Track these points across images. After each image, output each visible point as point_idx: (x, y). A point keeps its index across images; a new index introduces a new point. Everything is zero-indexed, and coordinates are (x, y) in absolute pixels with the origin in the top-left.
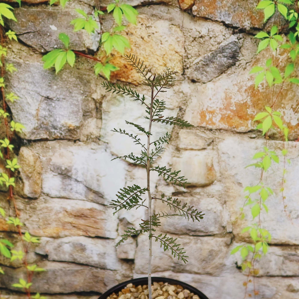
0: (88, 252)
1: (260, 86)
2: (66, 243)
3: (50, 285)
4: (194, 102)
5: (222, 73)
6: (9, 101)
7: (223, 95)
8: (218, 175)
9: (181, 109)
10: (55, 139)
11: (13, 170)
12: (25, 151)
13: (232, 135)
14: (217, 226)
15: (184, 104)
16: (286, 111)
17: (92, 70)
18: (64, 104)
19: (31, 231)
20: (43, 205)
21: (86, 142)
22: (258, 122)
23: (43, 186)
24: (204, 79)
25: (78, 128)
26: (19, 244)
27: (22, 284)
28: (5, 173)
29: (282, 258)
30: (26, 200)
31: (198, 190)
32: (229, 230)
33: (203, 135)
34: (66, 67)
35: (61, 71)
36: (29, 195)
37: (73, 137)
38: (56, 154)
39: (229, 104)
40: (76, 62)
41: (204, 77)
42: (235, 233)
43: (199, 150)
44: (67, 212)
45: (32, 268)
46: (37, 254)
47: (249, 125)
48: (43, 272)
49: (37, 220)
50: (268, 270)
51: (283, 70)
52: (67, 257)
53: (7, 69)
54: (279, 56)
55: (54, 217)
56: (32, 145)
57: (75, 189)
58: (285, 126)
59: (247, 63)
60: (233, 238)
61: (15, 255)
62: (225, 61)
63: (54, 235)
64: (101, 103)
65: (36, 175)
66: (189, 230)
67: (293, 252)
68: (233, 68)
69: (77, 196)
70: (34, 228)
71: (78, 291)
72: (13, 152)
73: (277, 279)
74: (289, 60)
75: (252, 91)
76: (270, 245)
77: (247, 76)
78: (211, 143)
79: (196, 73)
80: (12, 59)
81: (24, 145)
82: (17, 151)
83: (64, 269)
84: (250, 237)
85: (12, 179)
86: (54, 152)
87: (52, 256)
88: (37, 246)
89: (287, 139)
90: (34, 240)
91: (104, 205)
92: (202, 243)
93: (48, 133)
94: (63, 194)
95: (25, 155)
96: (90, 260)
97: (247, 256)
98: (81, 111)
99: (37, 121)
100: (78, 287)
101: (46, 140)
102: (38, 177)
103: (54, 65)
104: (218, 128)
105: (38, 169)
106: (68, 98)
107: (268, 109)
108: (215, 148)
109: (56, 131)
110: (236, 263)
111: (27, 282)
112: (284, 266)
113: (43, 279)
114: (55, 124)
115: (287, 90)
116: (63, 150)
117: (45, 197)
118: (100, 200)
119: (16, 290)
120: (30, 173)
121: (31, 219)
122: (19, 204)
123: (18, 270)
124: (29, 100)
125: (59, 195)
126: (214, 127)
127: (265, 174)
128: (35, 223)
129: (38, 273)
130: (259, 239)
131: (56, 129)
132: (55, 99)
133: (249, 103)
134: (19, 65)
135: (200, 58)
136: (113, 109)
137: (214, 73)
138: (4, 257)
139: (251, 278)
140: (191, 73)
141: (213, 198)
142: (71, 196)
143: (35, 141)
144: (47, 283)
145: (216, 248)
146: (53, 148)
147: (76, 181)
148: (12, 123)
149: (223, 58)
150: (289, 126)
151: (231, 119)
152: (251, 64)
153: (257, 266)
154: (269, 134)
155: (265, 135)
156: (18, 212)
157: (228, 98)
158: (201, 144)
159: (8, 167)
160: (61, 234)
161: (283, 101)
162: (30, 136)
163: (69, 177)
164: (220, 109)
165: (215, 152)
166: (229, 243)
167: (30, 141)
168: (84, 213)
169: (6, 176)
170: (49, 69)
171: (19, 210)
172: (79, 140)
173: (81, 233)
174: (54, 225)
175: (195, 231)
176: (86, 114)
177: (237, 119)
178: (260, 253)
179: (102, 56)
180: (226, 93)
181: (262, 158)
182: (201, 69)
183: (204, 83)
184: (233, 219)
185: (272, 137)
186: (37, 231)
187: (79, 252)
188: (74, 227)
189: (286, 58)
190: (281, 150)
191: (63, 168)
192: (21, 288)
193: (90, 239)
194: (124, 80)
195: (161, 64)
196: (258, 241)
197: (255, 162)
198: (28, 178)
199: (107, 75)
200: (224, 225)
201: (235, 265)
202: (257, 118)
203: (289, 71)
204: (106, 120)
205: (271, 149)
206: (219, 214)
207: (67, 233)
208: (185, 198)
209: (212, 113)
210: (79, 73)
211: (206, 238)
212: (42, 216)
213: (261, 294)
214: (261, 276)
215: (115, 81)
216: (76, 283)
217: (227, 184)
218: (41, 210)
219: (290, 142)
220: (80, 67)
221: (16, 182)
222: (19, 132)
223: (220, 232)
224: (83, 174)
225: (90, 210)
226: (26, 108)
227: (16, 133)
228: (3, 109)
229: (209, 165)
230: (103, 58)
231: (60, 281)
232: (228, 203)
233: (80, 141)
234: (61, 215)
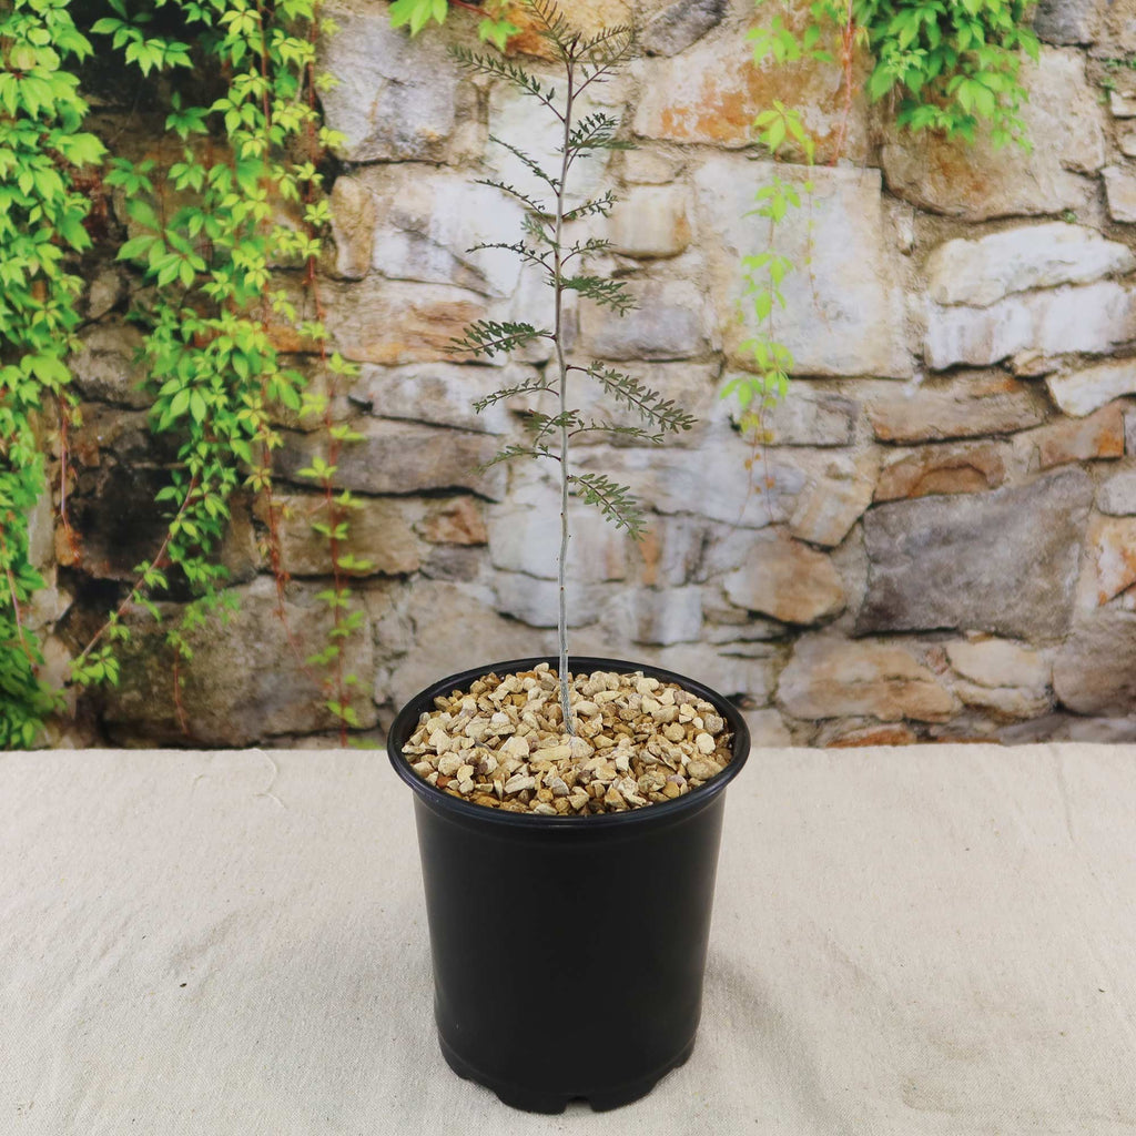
0: (450, 398)
1: (763, 62)
2: (410, 378)
3: (371, 473)
4: (651, 93)
5: (698, 39)
6: (321, 89)
7: (700, 79)
8: (695, 233)
9: (628, 106)
10: (402, 161)
11: (318, 223)
12: (344, 185)
13: (719, 154)
14: (695, 339)
15: (635, 97)
16: (808, 109)
17: (474, 31)
18: (423, 93)
19: (344, 350)
20: (372, 295)
21: (457, 168)
22: (762, 129)
23: (376, 254)
24: (668, 50)
25: (445, 139)
26: (319, 379)
27: (318, 468)
28: (303, 231)
29: (814, 407)
30: (340, 284)
31: (658, 265)
32: (716, 346)
33: (667, 155)
34: (430, 25)
35: (422, 31)
36: (348, 274)
37: (435, 158)
38: (403, 191)
39: (711, 96)
40: (448, 16)
41: (669, 47)
42: (727, 351)
43: (661, 184)
44: (415, 310)
45: (339, 432)
46: (352, 402)
47: (747, 135)
48: (360, 442)
49: (358, 325)
50: (790, 434)
51: (800, 36)
52: (408, 410)
53: (322, 27)
54: (794, 12)
55: (389, 320)
56: (359, 173)
57: (432, 262)
58: (807, 137)
59: (740, 21)
61: (309, 403)
62: (702, 17)
63: (388, 360)
64: (487, 94)
65: (362, 231)
66: (642, 349)
67: (834, 393)
68: (717, 30)
69: (437, 276)
70: (350, 344)
71: (426, 486)
72: (320, 187)
73: (806, 451)
74: (810, 20)
75: (750, 70)
76: (791, 377)
77: (740, 45)
78: (681, 170)
79: (654, 38)
80: (333, 10)
81: (343, 172)
82: (328, 186)
83: (401, 437)
84: (753, 361)
85: (316, 243)
86: (399, 187)
87: (382, 407)
88: (353, 383)
89: (812, 162)
90: (349, 369)
91: (485, 295)
92: (666, 377)
93: (390, 148)
94: (410, 273)
95: (344, 193)
96: (454, 414)
97: (750, 403)
98: (452, 107)
99: (371, 125)
100: (426, 479)
101: (386, 162)
102: (366, 235)
103: (409, 20)
104: (693, 141)
105: (367, 220)
106: (430, 83)
107: (778, 104)
108: (688, 180)
109: (405, 145)
110: (731, 418)
111: (329, 465)
112: (820, 422)
113: (358, 458)
114: (404, 131)
115: (809, 73)
116: (415, 184)
117: (376, 277)
118: (479, 285)
119: (304, 481)
120: (352, 228)
121: (346, 324)
122: (326, 293)
123: (311, 437)
124: (360, 86)
125: (401, 276)
126: (686, 140)
127: (776, 231)
128: (352, 333)
129: (351, 445)
130: (771, 365)
131: (405, 141)
132: (406, 83)
133: (746, 94)
134: (344, 20)
135: (662, 12)
136: (508, 106)
137: (685, 38)
138: (286, 407)
139: (760, 451)
140: (647, 39)
141: (687, 282)
142: (426, 277)
143: (366, 164)
144: (366, 468)
145: (693, 388)
146: (398, 177)
147: (437, 245)
148: (324, 133)
149: (700, 12)
150: (815, 138)
151: (716, 123)
152: (747, 22)
153: (769, 424)
154: (781, 151)
155: (775, 154)
156: (321, 310)
157: (709, 84)
158: (664, 172)
159: (308, 218)
160: (401, 359)
161: (804, 92)
162: (357, 155)
163: (423, 238)
164: (697, 106)
165: (688, 189)
166: (716, 375)
167: (355, 165)
168: (447, 312)
169: (303, 237)
170: (400, 29)
171: (325, 305)
172: (445, 163)
173: (439, 355)
174: (389, 337)
175: (652, 351)
176: (461, 114)
177: (725, 123)
178: (774, 396)
179: (493, 7)
180: (706, 76)
181: (771, 198)
182: (664, 31)
183: (669, 57)
184: (723, 323)
185: (786, 157)
186: (356, 350)
187: (434, 396)
188: (426, 342)
189: (805, 16)
190: (803, 182)
191: (414, 219)
192: (315, 478)
193: (457, 368)
194: (529, 51)
195: (595, 22)
196: (769, 370)
197: (758, 206)
198: (348, 238)
199: (501, 42)
200: (706, 336)
201: (728, 422)
202: (760, 121)
203: (811, 38)
204: (495, 126)
205: (786, 180)
206: (698, 314)
207: (411, 355)
208: (636, 282)
209: (682, 112)
210: (452, 37)
211: (673, 367)
212: (366, 318)
213: (779, 484)
214: (777, 446)
215: (513, 54)
216: (422, 469)
217: (712, 252)
218: (366, 305)
219: (818, 168)
220: (454, 25)
221: (323, 247)
222: (334, 149)
223: (701, 351)
224: (449, 231)
225: (461, 305)
226: (352, 101)
227: (328, 151)
228: (309, 105)
229: (679, 214)
230: (495, 10)
231: (390, 465)
232: (713, 290)
233: (447, 165)
234: (403, 317)
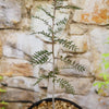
60: (95, 78)
